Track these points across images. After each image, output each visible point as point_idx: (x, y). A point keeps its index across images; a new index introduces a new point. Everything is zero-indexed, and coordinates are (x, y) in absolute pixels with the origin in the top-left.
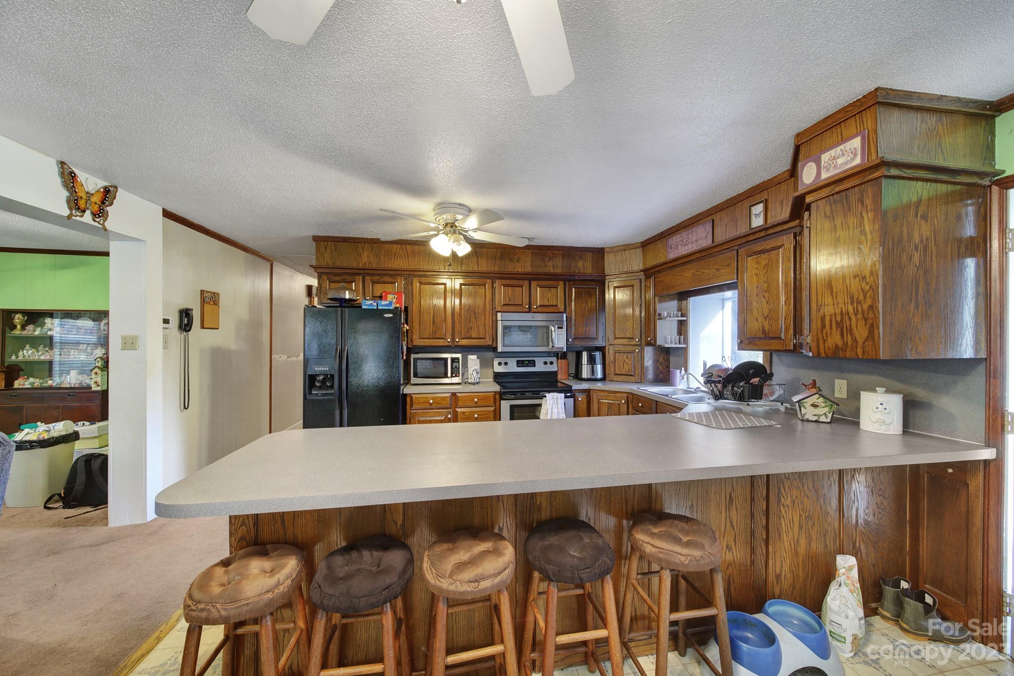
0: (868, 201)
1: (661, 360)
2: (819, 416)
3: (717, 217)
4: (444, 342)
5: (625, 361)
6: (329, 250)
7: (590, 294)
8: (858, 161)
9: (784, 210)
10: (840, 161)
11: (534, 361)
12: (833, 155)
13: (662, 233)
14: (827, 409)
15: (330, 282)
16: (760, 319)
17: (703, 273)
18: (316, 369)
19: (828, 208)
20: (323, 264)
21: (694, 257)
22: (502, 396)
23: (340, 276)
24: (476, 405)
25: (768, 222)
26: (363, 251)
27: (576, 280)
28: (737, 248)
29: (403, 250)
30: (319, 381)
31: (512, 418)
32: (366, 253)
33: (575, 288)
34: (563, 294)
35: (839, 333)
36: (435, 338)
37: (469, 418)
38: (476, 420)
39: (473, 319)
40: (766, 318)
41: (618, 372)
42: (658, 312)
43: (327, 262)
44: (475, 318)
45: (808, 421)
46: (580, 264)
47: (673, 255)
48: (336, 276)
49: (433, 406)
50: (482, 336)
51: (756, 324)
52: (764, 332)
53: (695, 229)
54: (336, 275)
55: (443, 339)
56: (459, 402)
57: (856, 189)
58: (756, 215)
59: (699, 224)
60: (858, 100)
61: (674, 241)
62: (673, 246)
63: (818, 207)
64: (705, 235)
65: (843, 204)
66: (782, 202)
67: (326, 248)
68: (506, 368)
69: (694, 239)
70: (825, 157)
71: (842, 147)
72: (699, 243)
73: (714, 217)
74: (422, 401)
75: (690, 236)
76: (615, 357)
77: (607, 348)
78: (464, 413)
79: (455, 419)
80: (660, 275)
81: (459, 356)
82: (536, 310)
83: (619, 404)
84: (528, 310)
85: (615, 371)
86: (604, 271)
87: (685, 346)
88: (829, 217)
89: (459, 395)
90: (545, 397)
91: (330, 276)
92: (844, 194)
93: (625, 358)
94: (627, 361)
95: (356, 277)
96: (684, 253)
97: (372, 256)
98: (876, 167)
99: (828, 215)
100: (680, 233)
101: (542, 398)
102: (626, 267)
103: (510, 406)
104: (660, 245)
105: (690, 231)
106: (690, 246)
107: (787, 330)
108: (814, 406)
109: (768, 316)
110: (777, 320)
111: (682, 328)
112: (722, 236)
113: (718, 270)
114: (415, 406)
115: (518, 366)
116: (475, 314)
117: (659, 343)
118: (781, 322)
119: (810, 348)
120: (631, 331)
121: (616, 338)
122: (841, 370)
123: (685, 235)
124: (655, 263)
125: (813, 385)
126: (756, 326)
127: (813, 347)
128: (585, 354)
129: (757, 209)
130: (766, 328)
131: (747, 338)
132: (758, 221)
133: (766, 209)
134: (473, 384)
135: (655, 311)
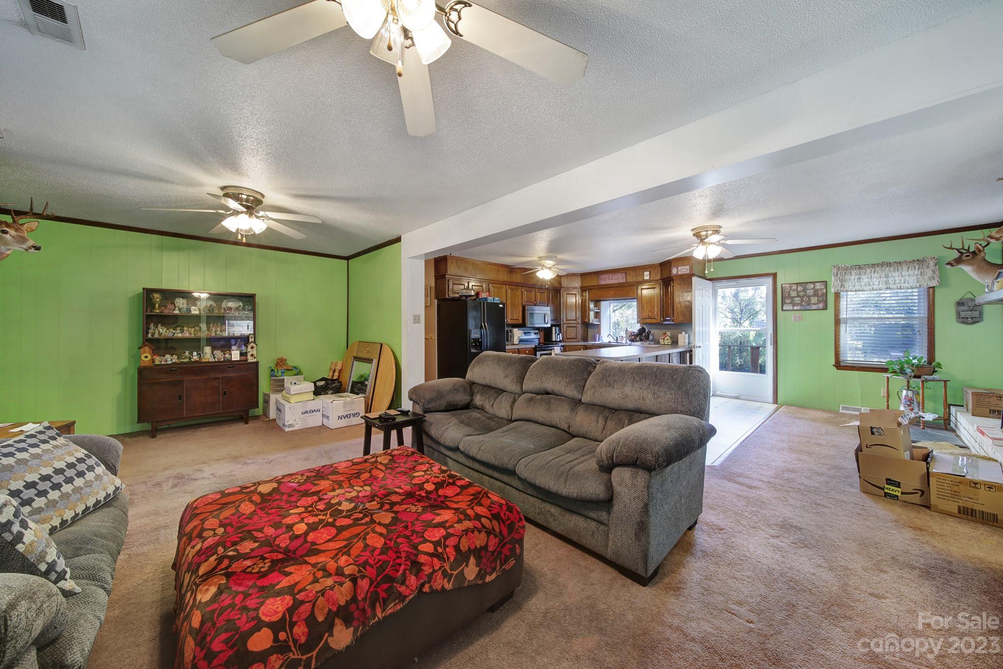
1: (587, 330)
2: (668, 342)
3: (628, 272)
5: (571, 331)
6: (453, 265)
7: (556, 297)
8: (688, 272)
9: (657, 276)
10: (683, 270)
12: (681, 268)
13: (596, 272)
14: (670, 340)
15: (453, 284)
16: (648, 312)
17: (619, 292)
19: (679, 281)
20: (451, 272)
21: (615, 285)
22: (535, 350)
25: (651, 279)
26: (469, 266)
27: (551, 289)
28: (636, 284)
30: (474, 343)
33: (551, 293)
34: (547, 295)
35: (682, 316)
39: (515, 308)
40: (650, 312)
43: (453, 272)
45: (666, 344)
47: (602, 283)
48: (457, 280)
50: (518, 318)
51: (646, 312)
53: (616, 274)
57: (686, 278)
58: (646, 275)
59: (618, 273)
61: (604, 277)
62: (602, 279)
64: (622, 277)
65: (683, 282)
66: (656, 273)
67: (452, 263)
69: (616, 278)
70: (679, 268)
71: (684, 267)
72: (618, 280)
73: (626, 271)
75: (613, 276)
76: (567, 329)
77: (562, 325)
80: (593, 290)
81: (512, 329)
82: (537, 305)
84: (535, 304)
85: (567, 337)
86: (561, 285)
87: (599, 323)
88: (679, 284)
91: (453, 280)
92: (682, 279)
94: (573, 331)
95: (465, 282)
96: (610, 283)
97: (473, 269)
98: (692, 275)
100: (607, 274)
102: (572, 285)
104: (594, 277)
106: (613, 281)
107: (658, 316)
108: (667, 339)
109: (650, 308)
110: (654, 310)
111: (597, 315)
112: (630, 279)
113: (628, 292)
115: (525, 335)
116: (515, 305)
117: (591, 322)
118: (656, 313)
119: (673, 321)
120: (575, 316)
121: (567, 320)
122: (669, 329)
123: (610, 276)
124: (589, 285)
125: (666, 333)
126: (646, 315)
127: (675, 320)
128: (554, 328)
129: (647, 273)
130: (650, 315)
131: (641, 319)
132: (647, 278)
133: (650, 274)
134: (517, 344)
135: (589, 307)
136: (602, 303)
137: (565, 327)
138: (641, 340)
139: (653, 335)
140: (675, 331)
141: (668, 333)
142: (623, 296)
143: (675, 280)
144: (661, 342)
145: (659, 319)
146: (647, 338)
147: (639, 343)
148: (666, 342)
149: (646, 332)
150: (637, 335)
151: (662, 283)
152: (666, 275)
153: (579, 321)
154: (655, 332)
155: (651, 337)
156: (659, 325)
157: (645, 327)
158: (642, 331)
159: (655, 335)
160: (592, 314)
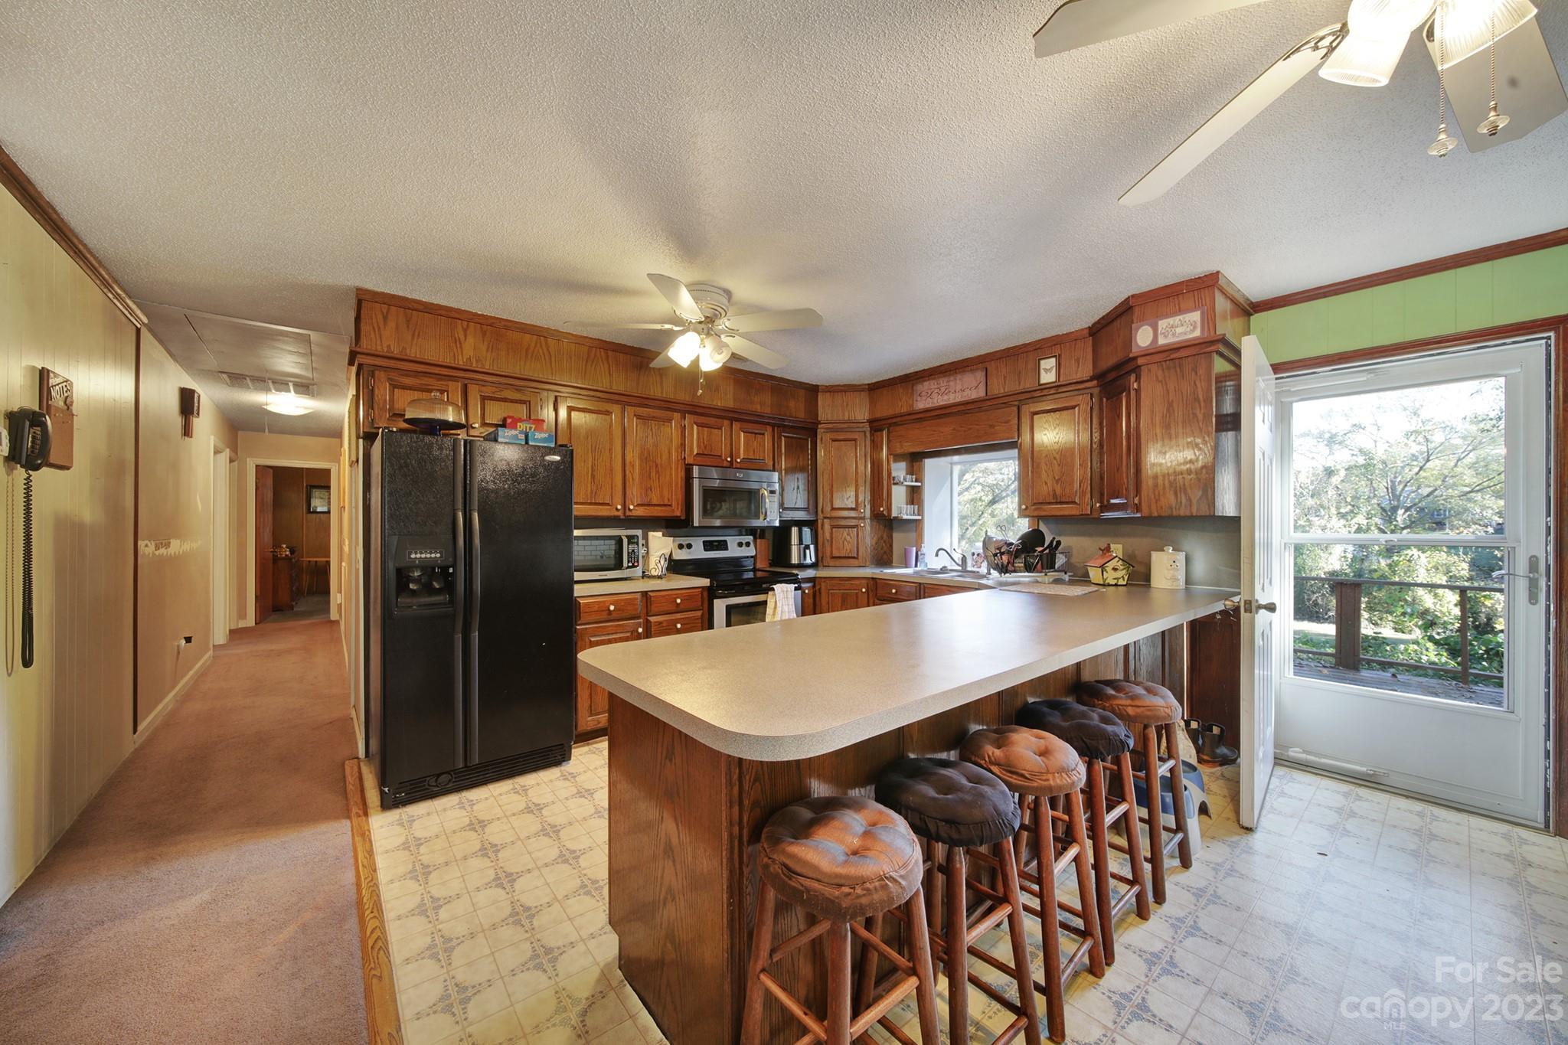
0: (1201, 372)
1: (885, 536)
2: (1117, 579)
3: (992, 366)
4: (610, 510)
5: (845, 539)
6: (392, 324)
7: (803, 448)
8: (1197, 333)
9: (1080, 369)
10: (1179, 330)
11: (725, 541)
12: (1172, 323)
13: (907, 376)
14: (1124, 572)
15: (394, 387)
16: (1050, 483)
17: (970, 429)
18: (413, 556)
19: (1160, 373)
20: (379, 348)
21: (955, 410)
22: (711, 594)
23: (415, 377)
24: (678, 609)
25: (1061, 380)
26: (466, 336)
27: (785, 426)
28: (1016, 403)
29: (541, 346)
30: (416, 581)
31: (729, 624)
32: (471, 340)
33: (785, 437)
34: (771, 441)
35: (1172, 492)
36: (596, 504)
37: (669, 630)
38: (679, 632)
39: (653, 474)
40: (1057, 481)
41: (836, 554)
42: (893, 475)
43: (389, 347)
44: (657, 472)
45: (1109, 585)
46: (792, 404)
47: (921, 404)
48: (407, 375)
49: (614, 616)
50: (666, 502)
51: (1045, 488)
52: (1055, 495)
53: (959, 376)
54: (407, 373)
55: (608, 504)
56: (653, 607)
57: (1189, 359)
58: (1046, 370)
59: (964, 371)
60: (1199, 278)
61: (926, 387)
62: (923, 393)
63: (1149, 370)
64: (975, 384)
65: (1176, 371)
66: (1078, 361)
67: (385, 318)
68: (690, 553)
69: (959, 387)
70: (1163, 324)
71: (1181, 317)
72: (965, 394)
73: (987, 365)
74: (596, 608)
75: (952, 383)
76: (832, 533)
77: (820, 521)
78: (660, 623)
79: (648, 634)
80: (898, 428)
81: (639, 532)
82: (739, 466)
83: (857, 593)
84: (728, 464)
85: (832, 553)
86: (817, 415)
87: (920, 518)
88: (1161, 382)
89: (651, 594)
90: (773, 589)
91: (393, 375)
92: (1177, 361)
93: (845, 534)
94: (848, 538)
95: (450, 383)
96: (941, 404)
97: (484, 348)
98: (1213, 342)
99: (1160, 378)
100: (934, 379)
101: (766, 591)
102: (847, 414)
103: (727, 606)
104: (901, 390)
105: (952, 378)
106: (952, 396)
107: (1083, 494)
108: (1115, 569)
109: (1059, 479)
110: (1072, 483)
111: (915, 495)
112: (998, 388)
113: (992, 426)
114: (584, 618)
115: (705, 550)
116: (657, 466)
117: (894, 514)
118: (1076, 485)
119: (1138, 508)
120: (853, 499)
121: (833, 509)
122: (1116, 535)
123: (943, 382)
124: (890, 412)
125: (1108, 549)
126: (1045, 490)
127: (1144, 506)
128: (795, 530)
129: (1048, 364)
130: (1058, 492)
131: (1033, 503)
132: (1048, 377)
133: (1059, 366)
134: (660, 577)
135: (889, 474)
136: (929, 463)
137: (827, 527)
138: (1029, 568)
139: (1067, 553)
140: (1138, 543)
141: (1117, 549)
142: (978, 438)
143: (1144, 371)
144: (1094, 574)
145: (1086, 504)
146: (1049, 564)
147: (1025, 577)
148: (1110, 577)
149: (1047, 543)
150: (1017, 554)
151: (1096, 391)
152: (1109, 361)
153: (867, 512)
154: (1074, 543)
155: (1060, 560)
156: (1087, 522)
157: (1043, 528)
158: (1032, 540)
159: (1075, 552)
160: (899, 495)
